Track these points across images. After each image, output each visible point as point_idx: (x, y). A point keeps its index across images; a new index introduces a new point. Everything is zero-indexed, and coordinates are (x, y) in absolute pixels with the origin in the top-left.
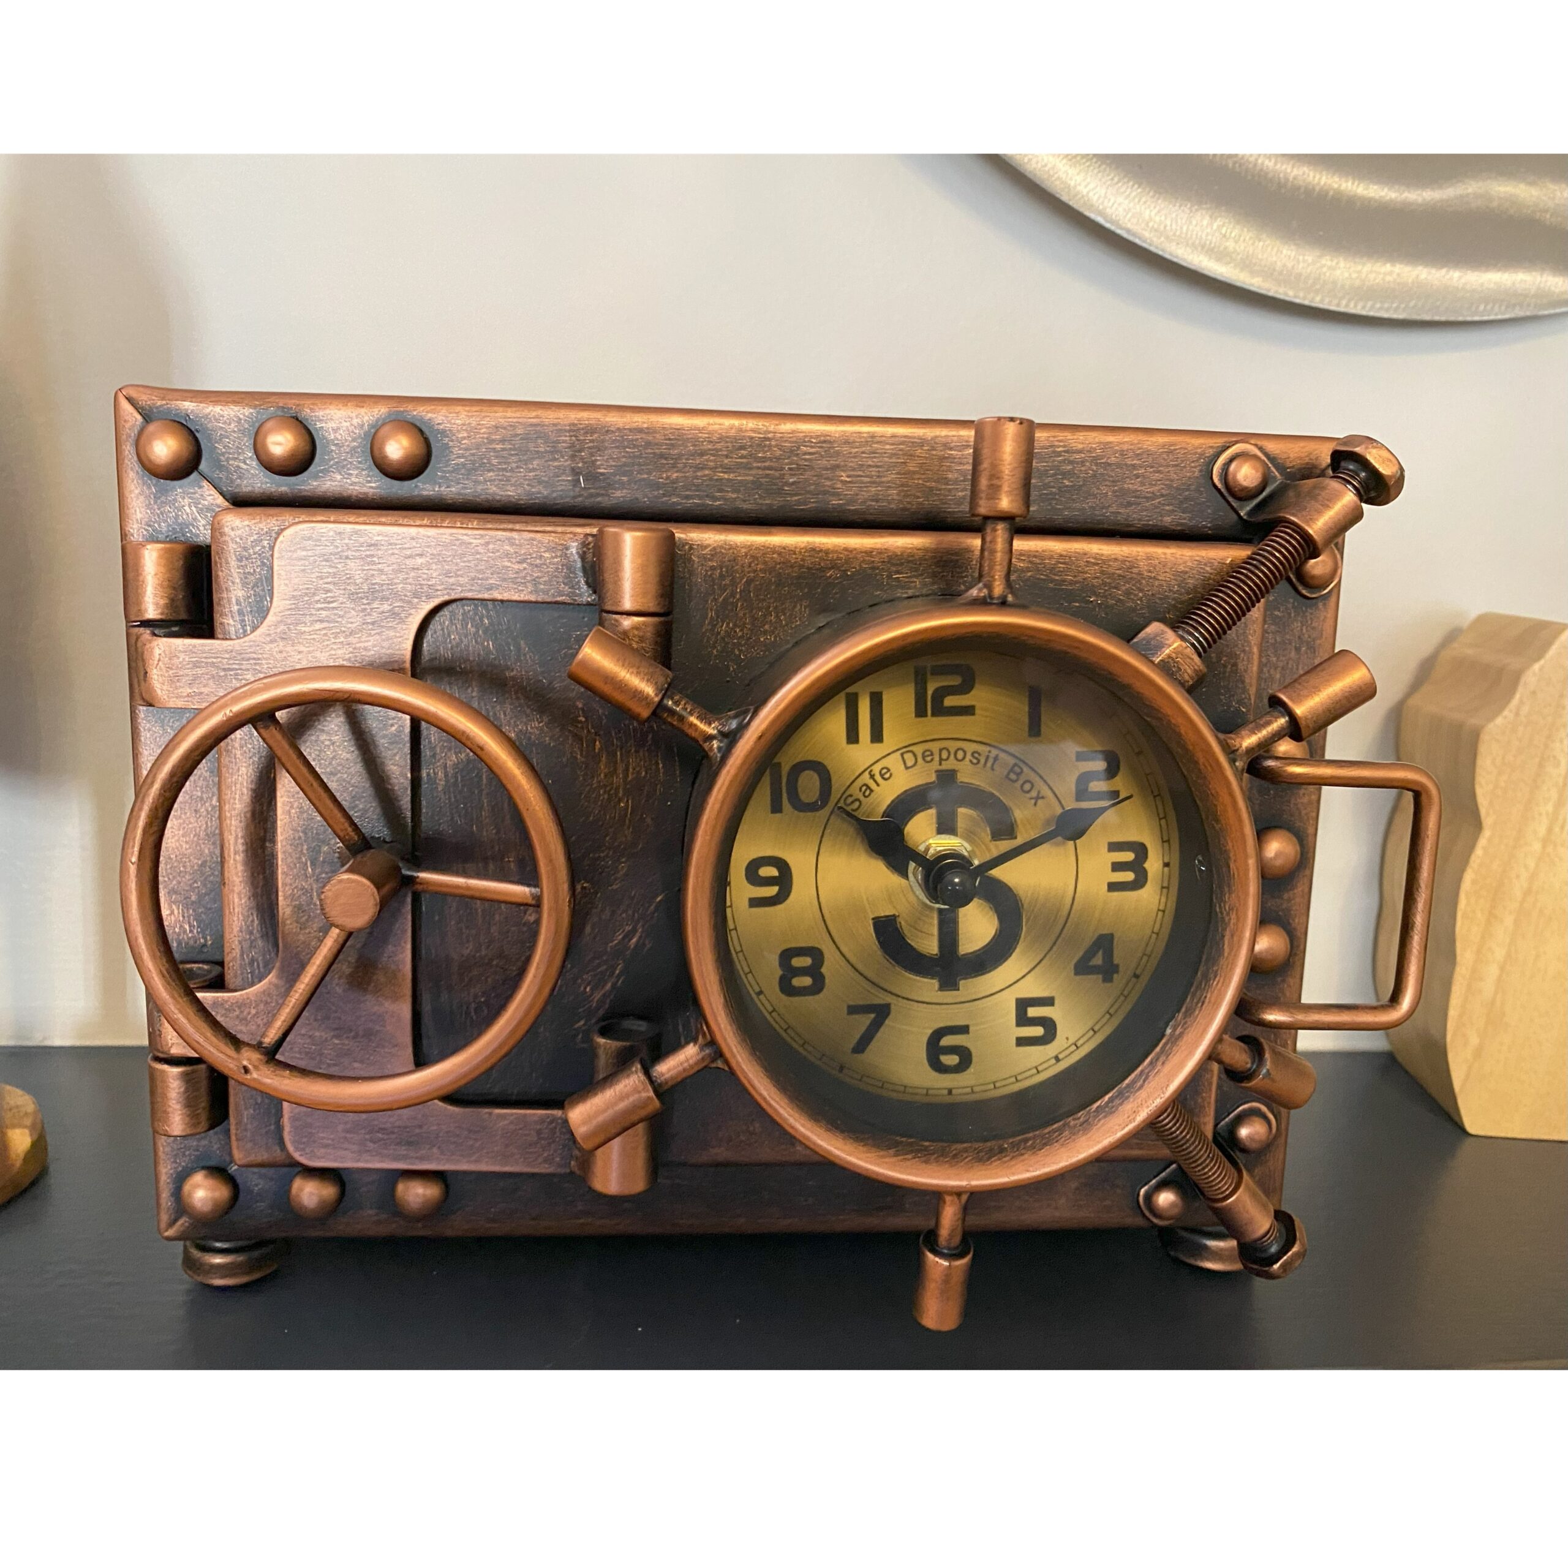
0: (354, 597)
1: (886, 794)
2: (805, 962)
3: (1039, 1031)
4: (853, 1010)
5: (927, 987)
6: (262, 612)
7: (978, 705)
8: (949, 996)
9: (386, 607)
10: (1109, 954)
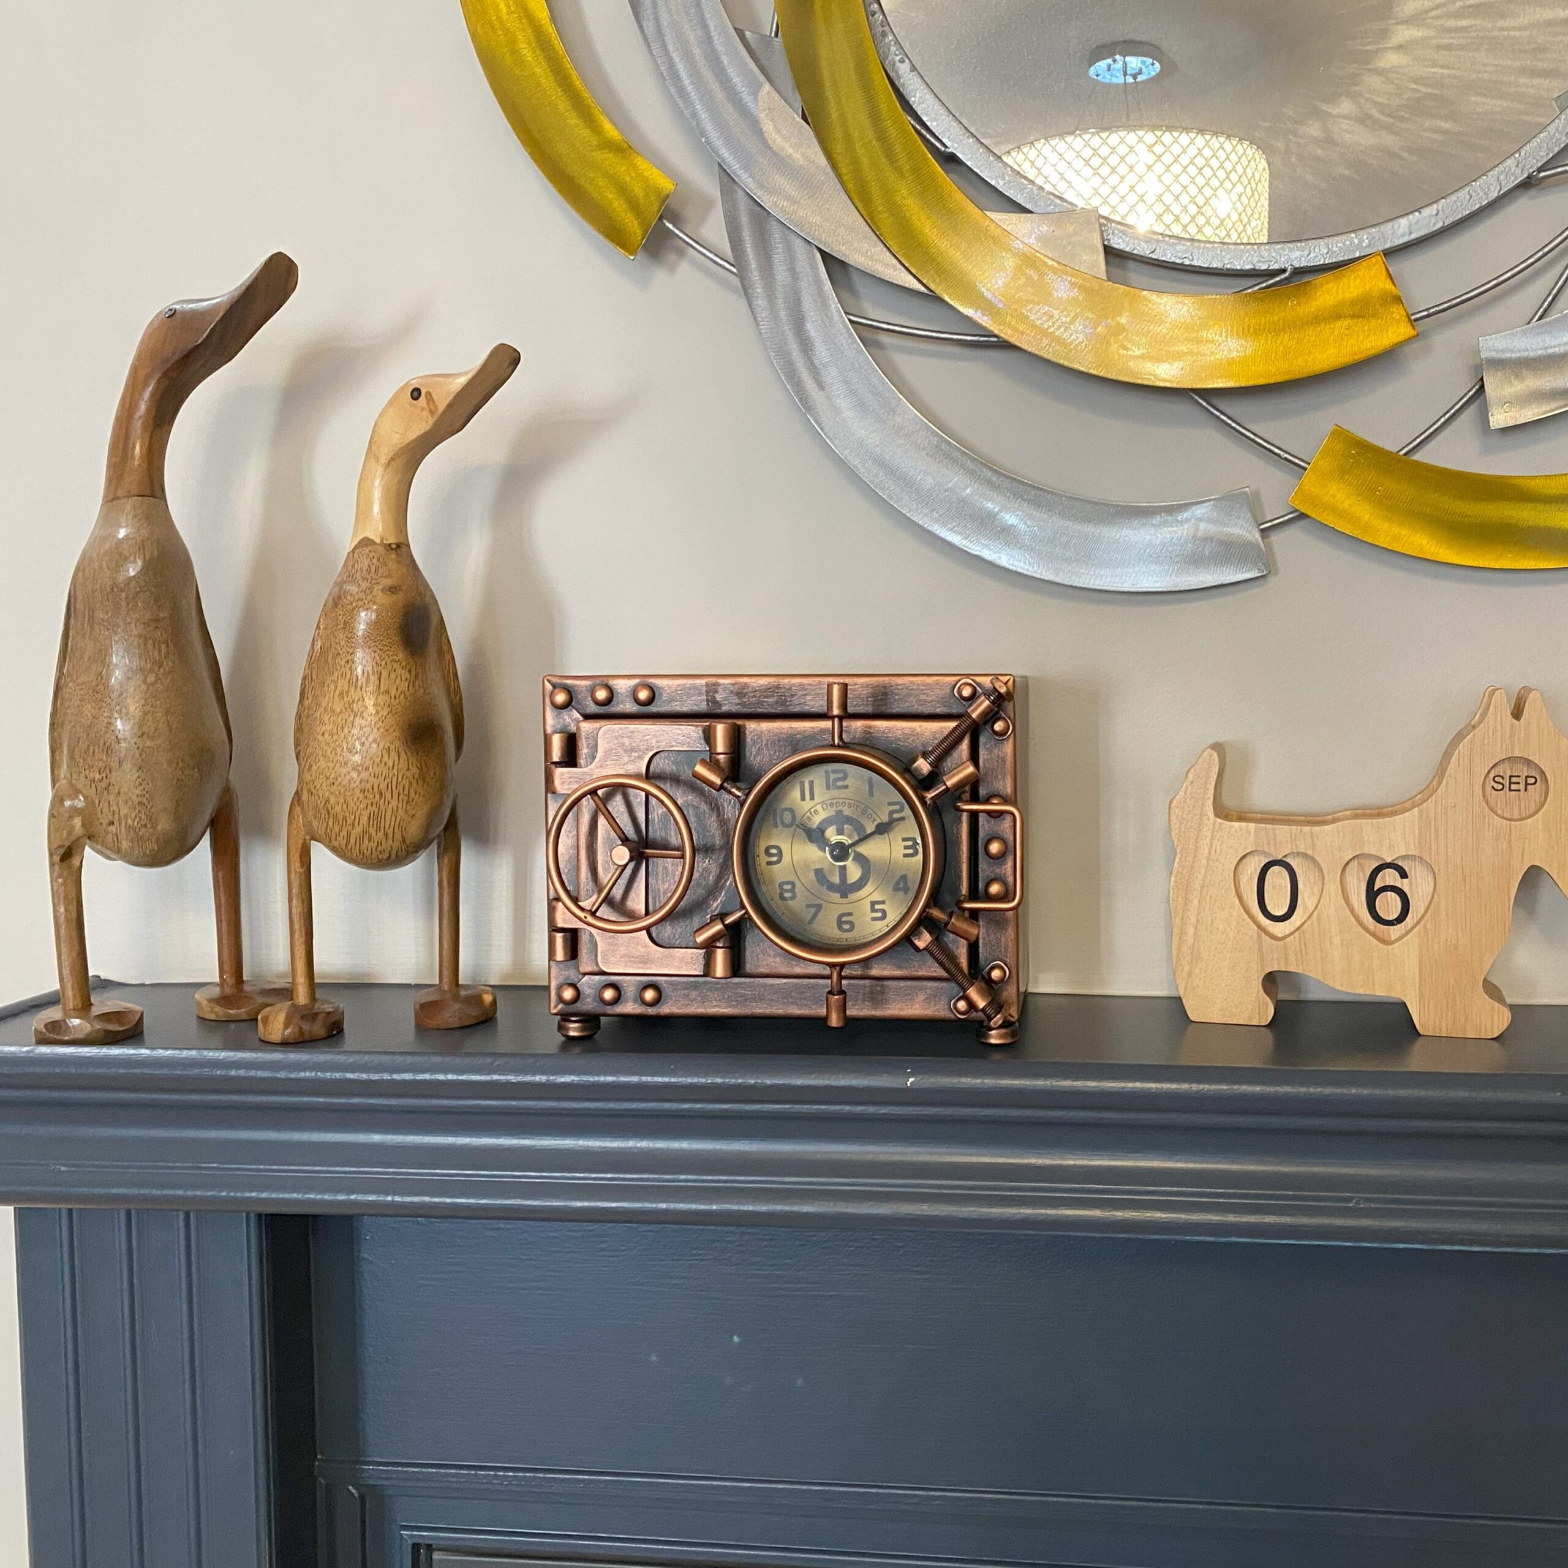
0: (625, 751)
1: (817, 820)
2: (788, 887)
3: (879, 915)
4: (808, 906)
5: (835, 897)
6: (594, 758)
7: (850, 785)
8: (844, 900)
9: (636, 754)
10: (906, 883)
